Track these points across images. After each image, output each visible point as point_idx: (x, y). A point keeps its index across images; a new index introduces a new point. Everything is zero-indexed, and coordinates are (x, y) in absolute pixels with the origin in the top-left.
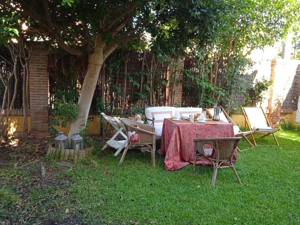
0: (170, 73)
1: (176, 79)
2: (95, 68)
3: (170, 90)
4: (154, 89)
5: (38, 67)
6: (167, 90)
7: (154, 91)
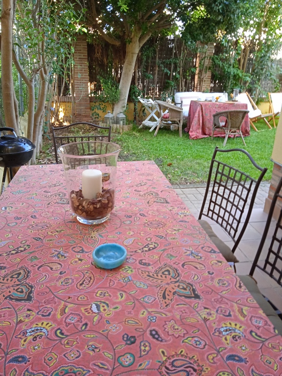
0: (199, 60)
1: (205, 66)
2: (132, 57)
3: (199, 78)
4: (184, 76)
5: (80, 57)
6: (196, 77)
7: (184, 78)
